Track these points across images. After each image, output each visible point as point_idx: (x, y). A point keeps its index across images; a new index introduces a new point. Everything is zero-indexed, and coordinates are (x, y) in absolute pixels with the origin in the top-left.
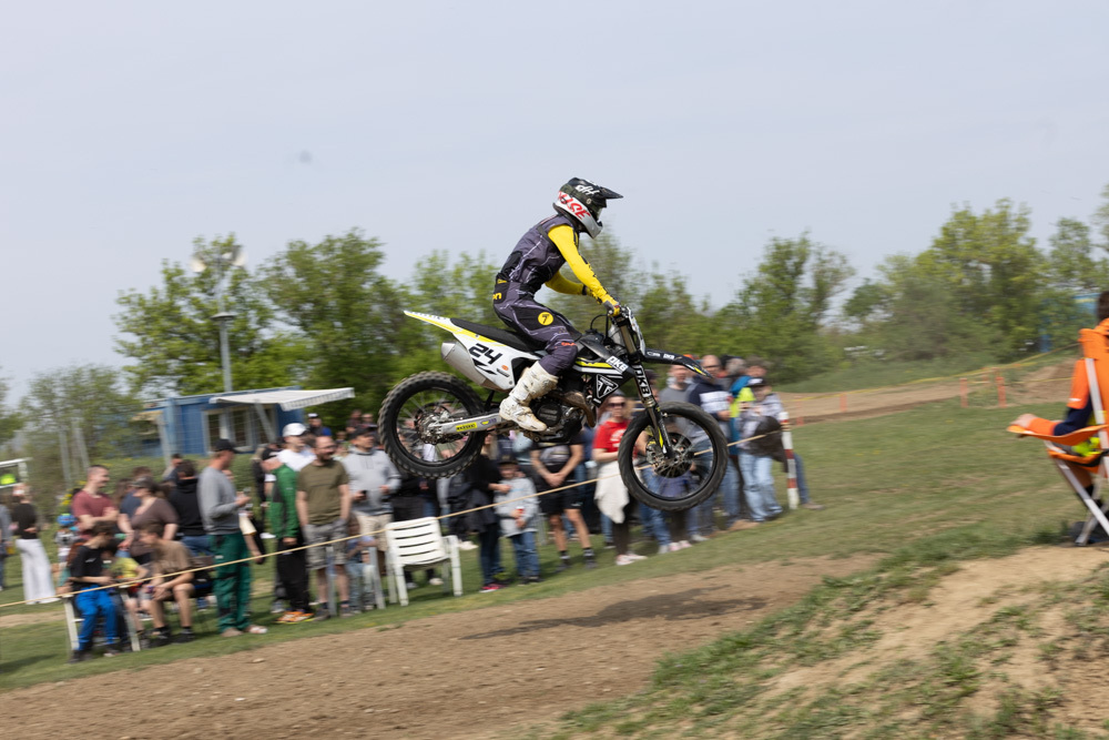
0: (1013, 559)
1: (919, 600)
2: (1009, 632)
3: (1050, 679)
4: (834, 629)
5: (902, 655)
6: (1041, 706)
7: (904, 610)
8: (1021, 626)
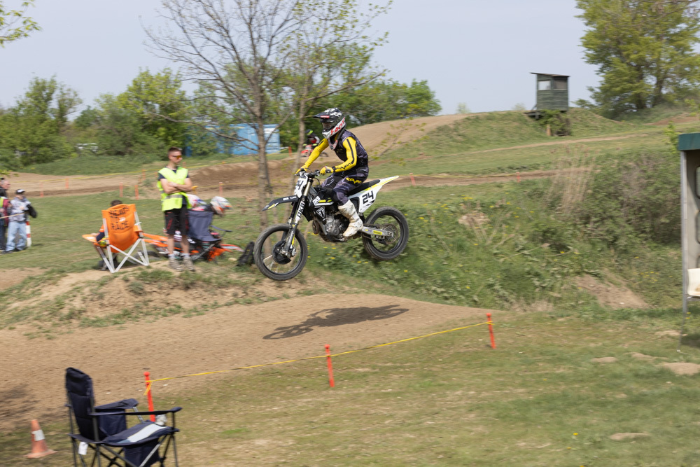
0: (83, 273)
1: (54, 284)
2: (75, 293)
3: (83, 305)
4: (29, 292)
5: (47, 299)
6: (80, 312)
7: (50, 287)
8: (79, 292)
